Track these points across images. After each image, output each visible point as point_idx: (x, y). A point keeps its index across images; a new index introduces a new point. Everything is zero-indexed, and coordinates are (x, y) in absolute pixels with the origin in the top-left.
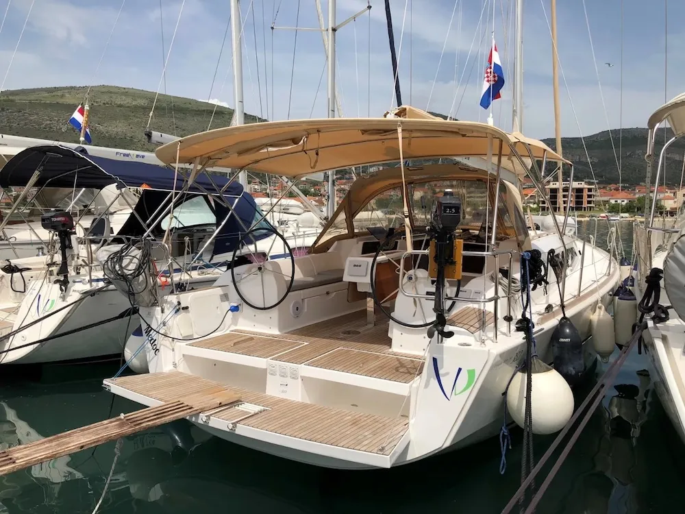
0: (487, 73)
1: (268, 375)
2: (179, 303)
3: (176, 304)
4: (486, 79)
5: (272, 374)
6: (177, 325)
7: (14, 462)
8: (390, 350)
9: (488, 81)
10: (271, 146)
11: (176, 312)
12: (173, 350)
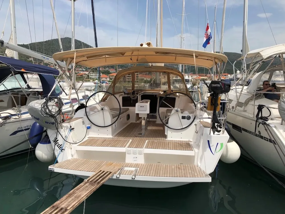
0: (205, 35)
1: (127, 154)
2: (71, 127)
3: (70, 127)
4: (205, 37)
5: (129, 154)
6: (72, 137)
7: (66, 210)
8: (166, 139)
9: (206, 38)
10: (107, 55)
11: (70, 131)
12: (71, 149)
